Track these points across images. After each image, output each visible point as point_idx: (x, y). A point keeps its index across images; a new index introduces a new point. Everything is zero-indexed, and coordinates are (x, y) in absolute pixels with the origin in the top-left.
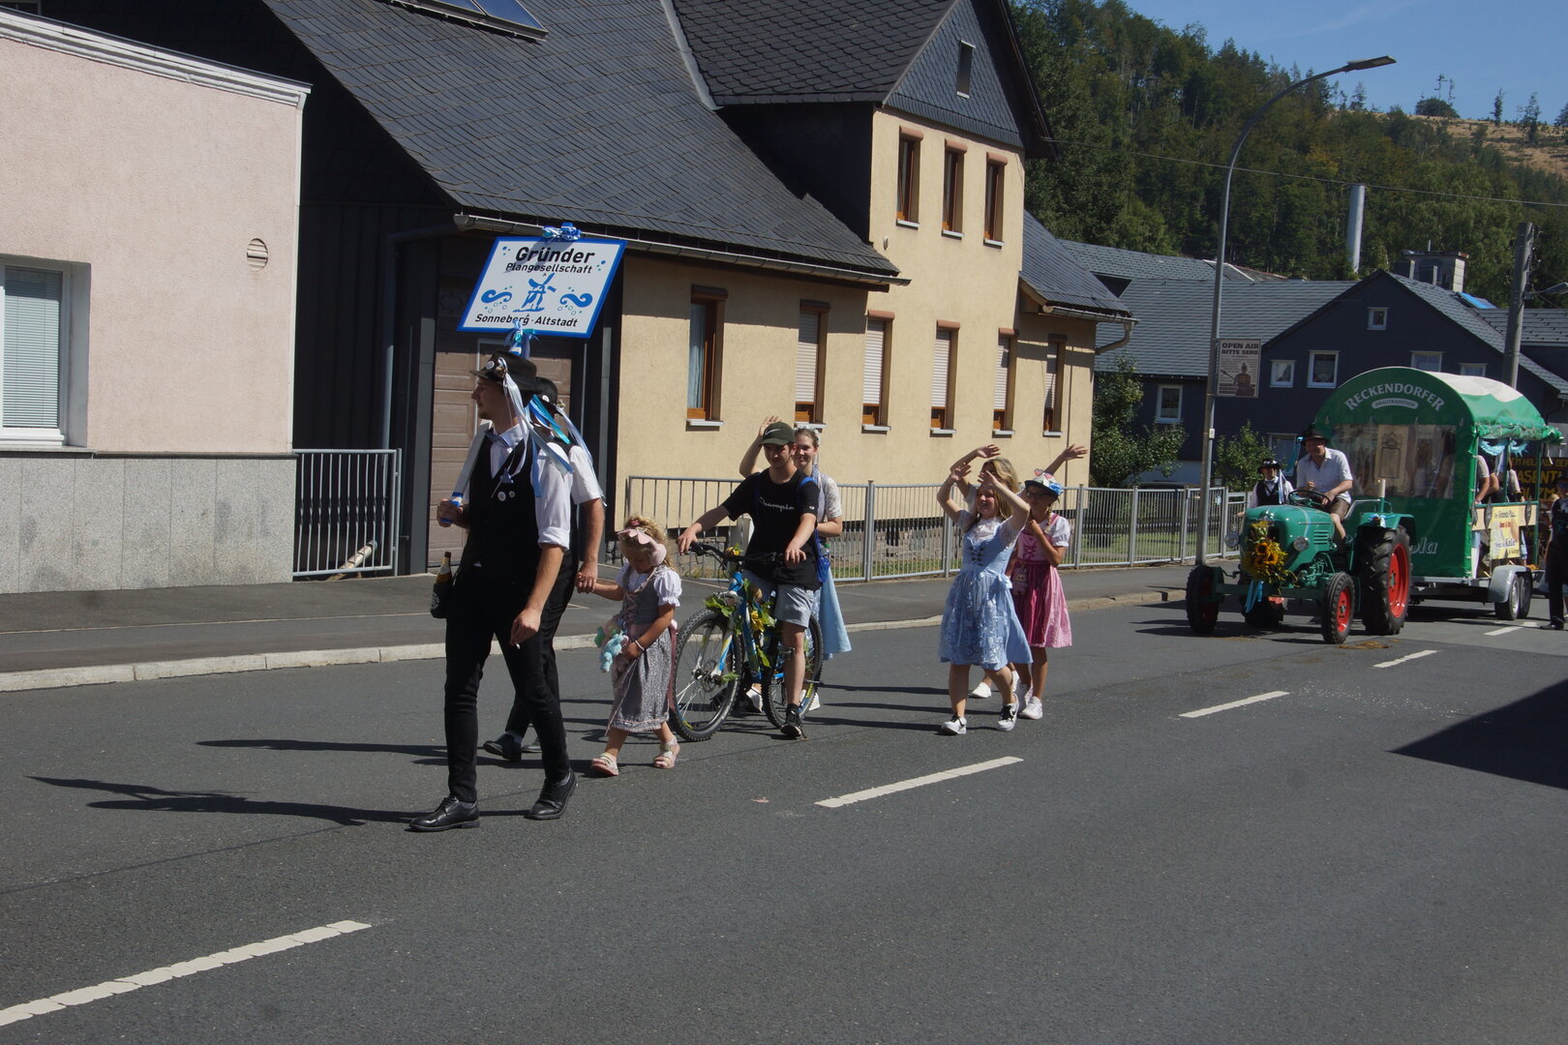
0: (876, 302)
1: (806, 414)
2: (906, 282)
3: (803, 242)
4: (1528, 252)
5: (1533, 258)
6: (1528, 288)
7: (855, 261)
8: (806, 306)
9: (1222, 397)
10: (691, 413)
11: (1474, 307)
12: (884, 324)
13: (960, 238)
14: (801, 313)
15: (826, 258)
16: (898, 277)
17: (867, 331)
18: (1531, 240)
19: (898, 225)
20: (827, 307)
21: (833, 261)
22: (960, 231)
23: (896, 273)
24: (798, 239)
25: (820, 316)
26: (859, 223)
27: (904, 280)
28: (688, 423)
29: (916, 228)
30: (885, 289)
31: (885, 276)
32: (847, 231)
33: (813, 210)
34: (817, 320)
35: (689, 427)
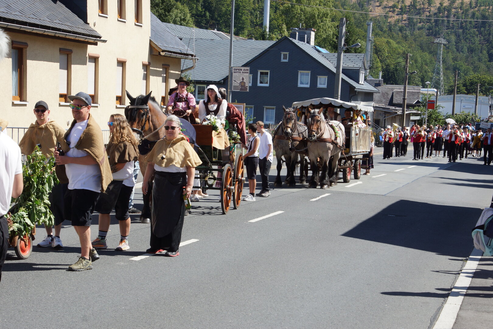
0: (91, 50)
1: (63, 99)
2: (105, 41)
3: (60, 23)
4: (344, 30)
5: (346, 32)
6: (344, 45)
7: (83, 32)
8: (62, 51)
9: (234, 91)
10: (14, 98)
11: (322, 52)
12: (95, 59)
13: (125, 22)
14: (60, 54)
15: (71, 30)
16: (102, 39)
17: (88, 63)
18: (345, 25)
19: (99, 16)
20: (71, 51)
21: (74, 31)
22: (125, 19)
23: (100, 37)
24: (57, 21)
25: (68, 55)
26: (83, 14)
27: (104, 40)
28: (13, 103)
29: (107, 17)
30: (96, 44)
31: (95, 39)
32: (78, 18)
33: (61, 8)
34: (67, 57)
35: (14, 105)
